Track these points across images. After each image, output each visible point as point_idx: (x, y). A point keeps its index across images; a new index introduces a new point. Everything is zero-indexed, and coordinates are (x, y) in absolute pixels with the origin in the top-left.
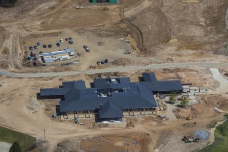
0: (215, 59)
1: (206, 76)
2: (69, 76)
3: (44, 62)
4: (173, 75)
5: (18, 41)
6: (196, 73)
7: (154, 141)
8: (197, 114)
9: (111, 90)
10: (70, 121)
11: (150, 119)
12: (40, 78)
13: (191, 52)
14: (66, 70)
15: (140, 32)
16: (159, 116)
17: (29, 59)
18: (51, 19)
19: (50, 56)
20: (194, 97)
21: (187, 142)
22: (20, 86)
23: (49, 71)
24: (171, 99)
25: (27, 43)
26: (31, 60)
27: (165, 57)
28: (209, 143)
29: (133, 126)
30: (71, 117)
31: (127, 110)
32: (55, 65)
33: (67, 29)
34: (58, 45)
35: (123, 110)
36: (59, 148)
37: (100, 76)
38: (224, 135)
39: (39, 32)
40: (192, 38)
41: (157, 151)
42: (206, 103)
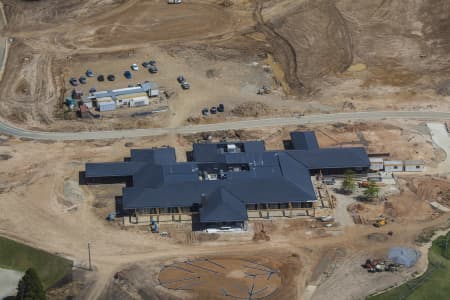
0: (438, 104)
1: (418, 139)
2: (143, 138)
3: (98, 110)
4: (351, 136)
5: (49, 68)
6: (400, 132)
7: (307, 269)
8: (397, 215)
9: (226, 167)
10: (143, 228)
11: (302, 225)
12: (88, 141)
13: (391, 89)
14: (140, 125)
15: (292, 50)
16: (320, 219)
17: (68, 103)
18: (117, 24)
19: (109, 98)
20: (393, 181)
21: (373, 272)
22: (49, 156)
23: (106, 129)
24: (345, 184)
25: (66, 70)
26: (72, 106)
27: (338, 100)
28: (416, 273)
29: (268, 239)
30: (144, 219)
31: (256, 207)
32: (119, 116)
33: (147, 45)
34: (127, 75)
35: (248, 207)
36: (117, 281)
37: (206, 138)
38: (448, 258)
39: (93, 50)
40: (395, 62)
41: (312, 288)
42: (415, 192)
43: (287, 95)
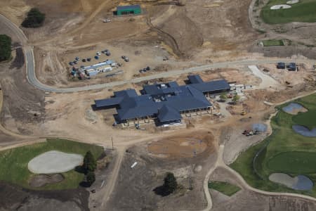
0: (250, 56)
1: (247, 73)
2: (116, 86)
3: (88, 75)
4: (215, 75)
5: (57, 58)
6: (237, 71)
7: (217, 136)
8: (250, 109)
9: (164, 95)
10: (132, 128)
11: (207, 118)
12: (89, 90)
13: (227, 52)
14: (112, 80)
15: (173, 38)
16: (215, 115)
17: (73, 74)
18: (82, 34)
19: (92, 69)
20: (242, 94)
21: (248, 136)
22: (73, 99)
23: (95, 84)
24: (221, 97)
25: (65, 59)
26: (75, 75)
27: (203, 59)
28: (268, 134)
29: (193, 126)
30: (132, 123)
31: (183, 112)
32: (100, 77)
34: (96, 58)
35: (180, 113)
36: (128, 154)
37: (147, 83)
38: (280, 125)
39: (74, 48)
40: (224, 39)
41: (222, 146)
42: (255, 97)
43: (177, 60)
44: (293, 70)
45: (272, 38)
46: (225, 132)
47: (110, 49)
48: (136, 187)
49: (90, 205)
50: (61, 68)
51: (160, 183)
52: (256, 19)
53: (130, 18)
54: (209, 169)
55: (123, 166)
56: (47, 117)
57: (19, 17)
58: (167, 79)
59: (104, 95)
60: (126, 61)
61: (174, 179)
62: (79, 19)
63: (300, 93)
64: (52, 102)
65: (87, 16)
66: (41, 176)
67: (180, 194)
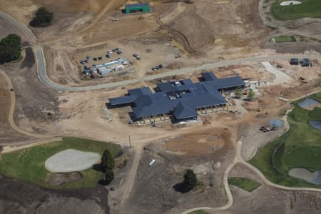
0: (263, 53)
1: (260, 70)
2: (129, 84)
3: (100, 74)
4: (229, 72)
5: (67, 58)
6: (250, 68)
7: (234, 134)
8: (266, 105)
9: (179, 92)
10: (148, 125)
11: (223, 115)
12: (102, 89)
13: (239, 49)
14: (124, 79)
15: (184, 36)
16: (231, 112)
17: (85, 73)
18: (91, 33)
19: (104, 68)
20: (257, 90)
21: (266, 132)
22: (87, 98)
23: (108, 82)
24: (236, 94)
25: (77, 58)
26: (87, 74)
27: (215, 57)
28: (285, 130)
29: (210, 123)
30: (147, 121)
31: (199, 109)
32: (112, 76)
34: (107, 56)
35: (196, 110)
36: (146, 151)
37: (160, 81)
38: (296, 121)
40: (235, 36)
41: (240, 143)
42: (270, 93)
43: (189, 57)
44: (307, 65)
45: (284, 35)
46: (242, 129)
47: (121, 47)
48: (155, 184)
49: (110, 203)
50: (72, 67)
51: (180, 180)
52: (266, 15)
53: (139, 16)
54: (228, 165)
55: (141, 164)
56: (61, 116)
57: (27, 17)
58: (180, 76)
59: (118, 93)
60: (138, 59)
61: (194, 175)
62: (88, 18)
63: (316, 89)
64: (65, 101)
65: (95, 15)
66: (59, 175)
67: (200, 190)
